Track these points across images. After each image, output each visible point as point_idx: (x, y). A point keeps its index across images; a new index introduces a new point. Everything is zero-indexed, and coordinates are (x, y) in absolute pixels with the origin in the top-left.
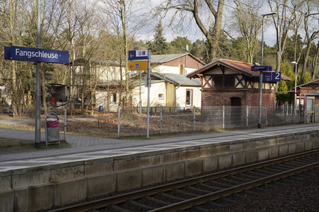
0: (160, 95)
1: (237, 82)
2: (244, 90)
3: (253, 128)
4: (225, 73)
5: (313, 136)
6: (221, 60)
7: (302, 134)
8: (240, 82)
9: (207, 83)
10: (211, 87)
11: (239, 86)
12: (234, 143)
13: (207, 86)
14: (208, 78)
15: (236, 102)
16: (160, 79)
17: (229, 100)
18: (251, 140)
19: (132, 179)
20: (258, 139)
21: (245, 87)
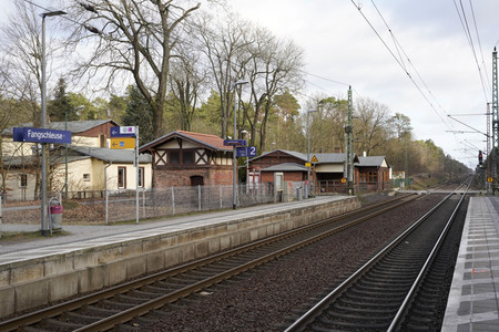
0: (85, 176)
1: (197, 157)
2: (207, 167)
3: (226, 209)
4: (184, 147)
5: (293, 215)
6: (178, 132)
7: (284, 213)
8: (201, 157)
9: (161, 158)
10: (166, 164)
11: (201, 162)
12: (231, 223)
13: (161, 163)
14: (161, 153)
15: (197, 181)
16: (84, 155)
17: (188, 179)
18: (244, 220)
19: (157, 259)
20: (249, 219)
21: (208, 163)
